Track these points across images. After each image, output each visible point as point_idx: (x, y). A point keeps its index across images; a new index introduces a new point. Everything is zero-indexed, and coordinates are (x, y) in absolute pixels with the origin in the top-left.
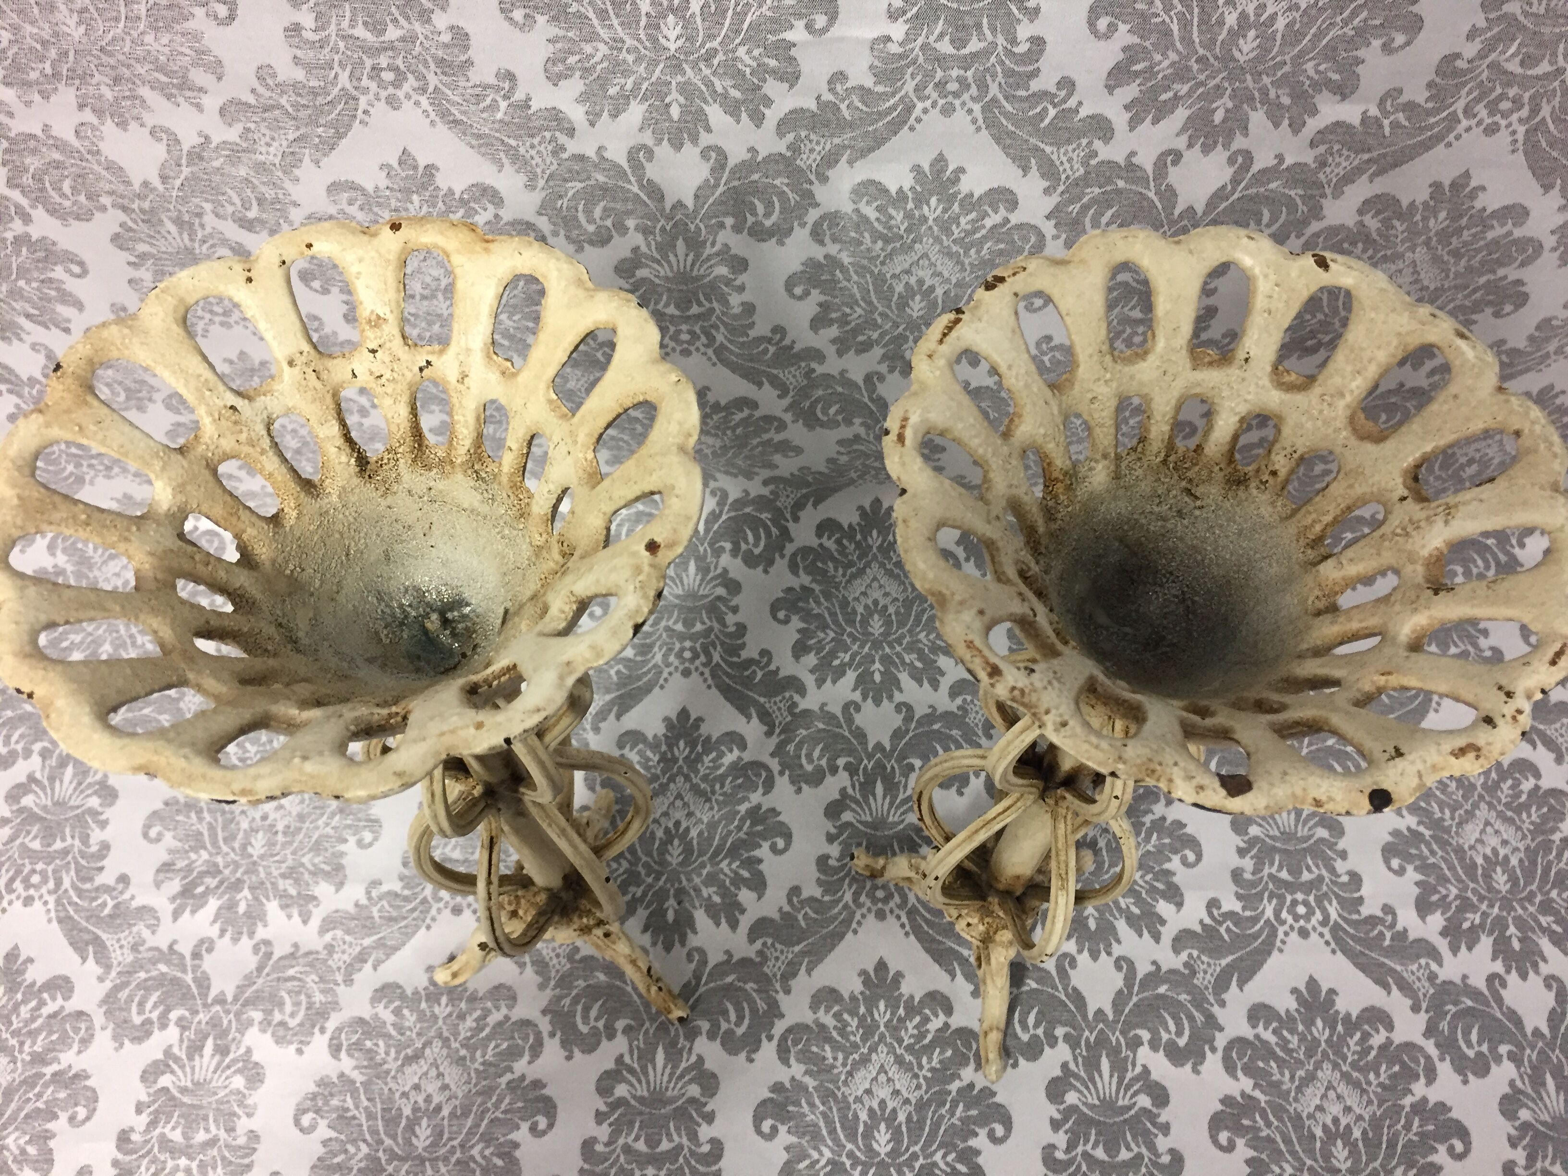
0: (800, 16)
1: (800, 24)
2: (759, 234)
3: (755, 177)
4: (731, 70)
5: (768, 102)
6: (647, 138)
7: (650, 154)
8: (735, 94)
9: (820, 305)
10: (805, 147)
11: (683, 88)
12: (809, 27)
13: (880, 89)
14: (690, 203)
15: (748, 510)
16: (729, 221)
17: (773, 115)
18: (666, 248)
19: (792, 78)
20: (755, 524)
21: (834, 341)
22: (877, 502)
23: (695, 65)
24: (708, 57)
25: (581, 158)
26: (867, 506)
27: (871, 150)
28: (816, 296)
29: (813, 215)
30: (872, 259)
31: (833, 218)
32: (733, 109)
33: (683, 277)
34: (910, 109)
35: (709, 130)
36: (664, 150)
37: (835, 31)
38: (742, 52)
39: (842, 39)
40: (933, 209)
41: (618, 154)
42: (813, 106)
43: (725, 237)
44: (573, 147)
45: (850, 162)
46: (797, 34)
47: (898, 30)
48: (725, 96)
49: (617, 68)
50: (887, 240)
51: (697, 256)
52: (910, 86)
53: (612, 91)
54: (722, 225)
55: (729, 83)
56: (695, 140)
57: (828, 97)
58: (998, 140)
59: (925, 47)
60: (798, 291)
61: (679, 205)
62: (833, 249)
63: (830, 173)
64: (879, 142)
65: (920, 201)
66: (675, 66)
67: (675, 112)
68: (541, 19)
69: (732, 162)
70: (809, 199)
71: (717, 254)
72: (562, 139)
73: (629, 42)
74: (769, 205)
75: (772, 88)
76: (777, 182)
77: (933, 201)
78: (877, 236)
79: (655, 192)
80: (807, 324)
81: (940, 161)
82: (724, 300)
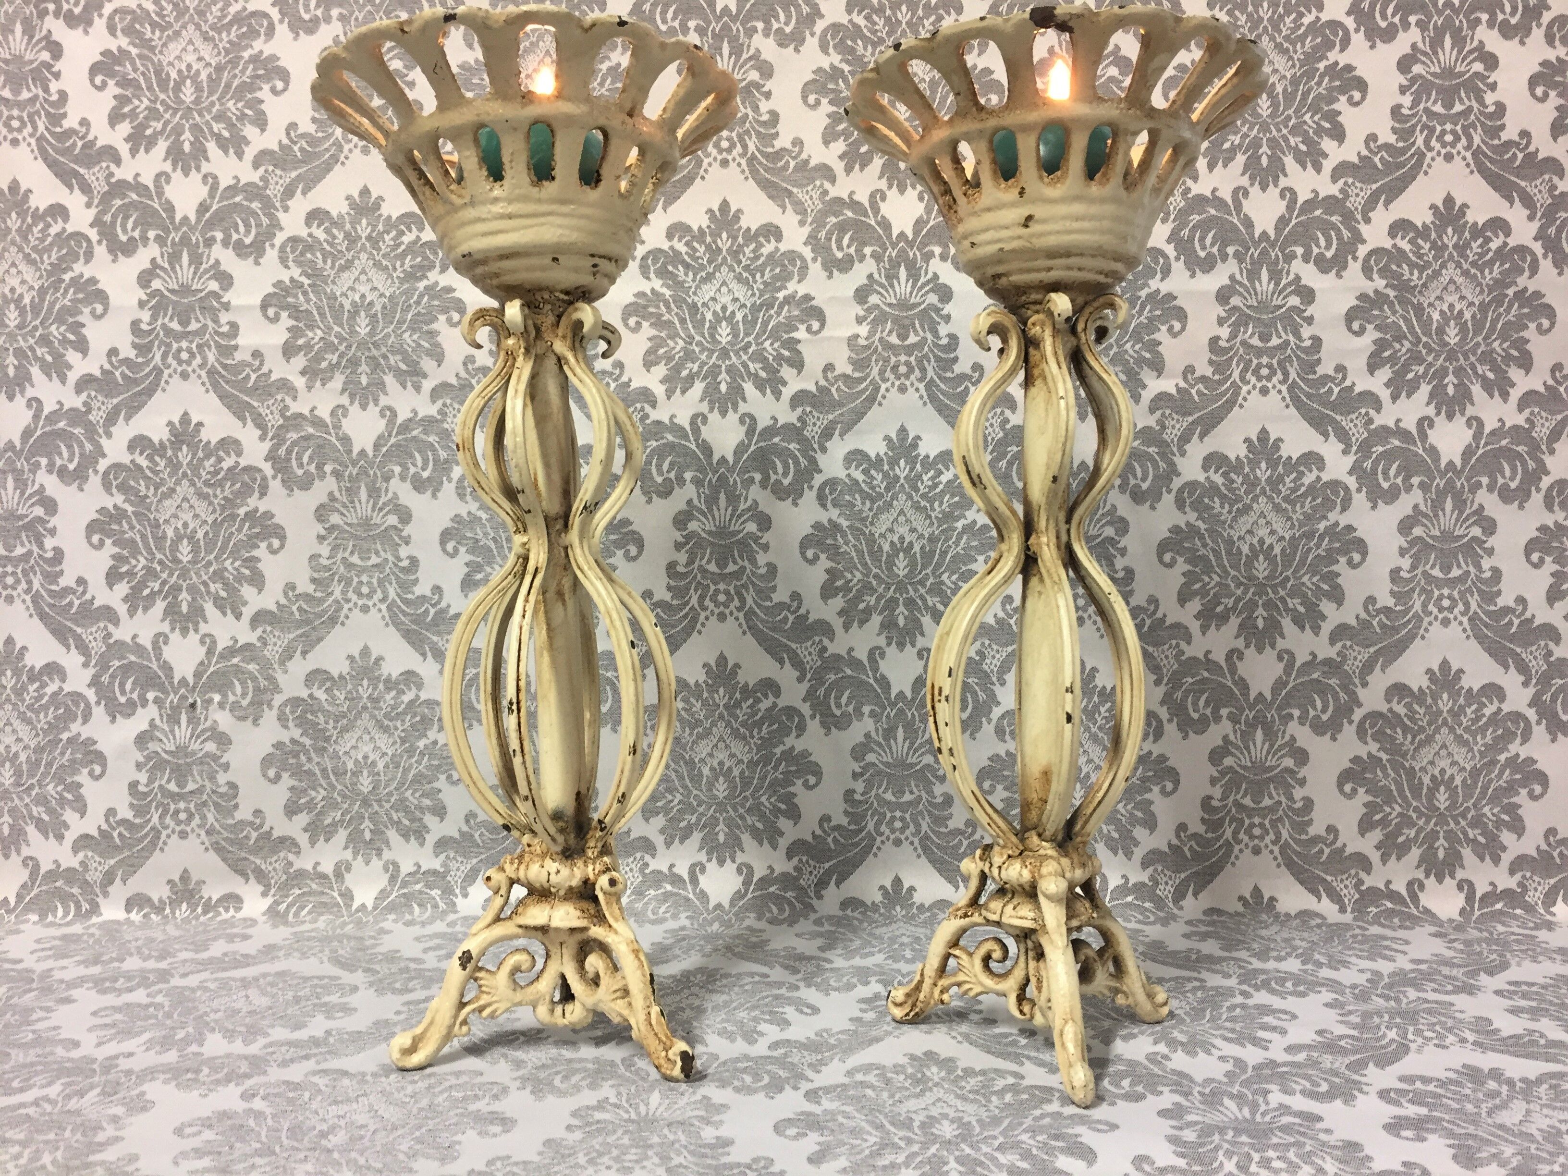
0: (802, 322)
1: (802, 328)
2: (780, 493)
3: (776, 440)
4: (760, 356)
5: (785, 383)
6: (704, 408)
7: (705, 419)
8: (763, 374)
9: (827, 571)
10: (810, 421)
11: (730, 370)
12: (809, 330)
13: (857, 375)
14: (730, 459)
15: (772, 889)
16: (758, 477)
17: (788, 392)
18: (712, 501)
19: (798, 364)
20: (779, 900)
21: (840, 613)
22: (897, 881)
23: (737, 353)
24: (745, 349)
25: (659, 423)
26: (888, 885)
27: (856, 422)
28: (824, 563)
29: (818, 479)
30: (864, 520)
31: (832, 483)
32: (760, 386)
33: (722, 532)
34: (877, 389)
35: (744, 400)
36: (714, 417)
37: (825, 333)
38: (767, 344)
39: (830, 339)
40: (902, 470)
41: (683, 420)
42: (813, 389)
43: (755, 493)
44: (655, 415)
45: (841, 435)
46: (801, 334)
47: (863, 330)
48: (756, 375)
49: (689, 356)
50: (873, 501)
51: (735, 510)
52: (875, 372)
53: (685, 373)
54: (752, 480)
55: (758, 366)
56: (735, 408)
57: (823, 383)
58: (940, 412)
59: (881, 340)
60: (810, 554)
61: (723, 459)
62: (834, 513)
63: (828, 445)
64: (859, 415)
65: (894, 462)
66: (724, 354)
67: (723, 388)
68: (645, 324)
69: (760, 427)
70: (814, 467)
71: (749, 509)
72: (648, 408)
73: (698, 338)
74: (786, 466)
75: (787, 372)
76: (792, 446)
77: (902, 463)
78: (865, 496)
79: (707, 449)
80: (818, 591)
81: (903, 431)
82: (753, 561)
